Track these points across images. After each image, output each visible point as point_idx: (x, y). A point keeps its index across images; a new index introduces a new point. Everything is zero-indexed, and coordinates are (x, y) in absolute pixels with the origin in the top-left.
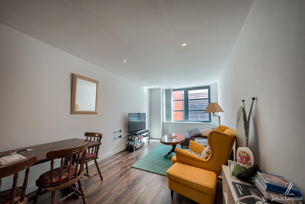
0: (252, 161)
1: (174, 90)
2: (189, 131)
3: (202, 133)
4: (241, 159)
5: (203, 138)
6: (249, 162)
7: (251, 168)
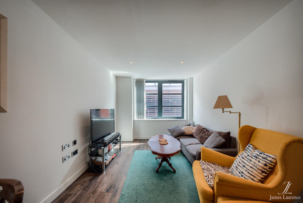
1: (147, 82)
2: (171, 130)
3: (185, 132)
5: (189, 137)
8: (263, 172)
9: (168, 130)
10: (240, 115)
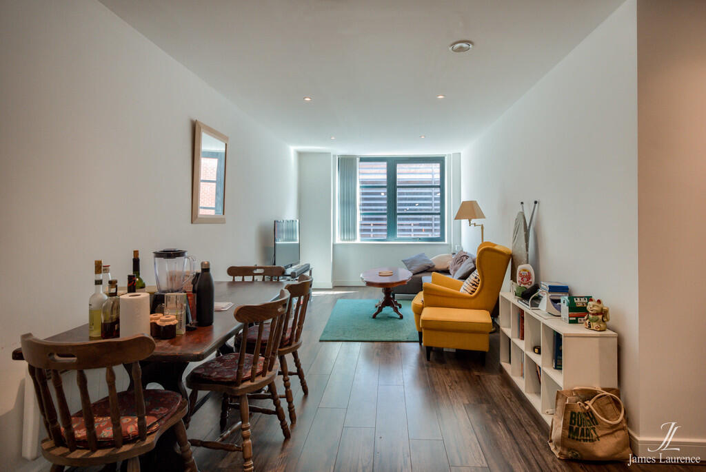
0: (533, 280)
1: (363, 160)
2: (408, 262)
3: (435, 263)
4: (522, 279)
6: (530, 281)
7: (532, 287)
8: (473, 285)
9: (403, 261)
10: (482, 228)
